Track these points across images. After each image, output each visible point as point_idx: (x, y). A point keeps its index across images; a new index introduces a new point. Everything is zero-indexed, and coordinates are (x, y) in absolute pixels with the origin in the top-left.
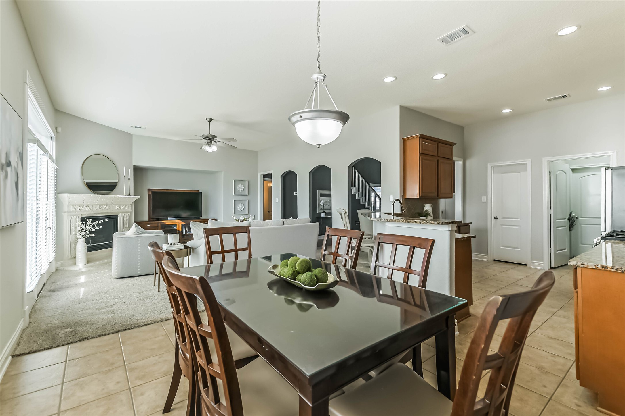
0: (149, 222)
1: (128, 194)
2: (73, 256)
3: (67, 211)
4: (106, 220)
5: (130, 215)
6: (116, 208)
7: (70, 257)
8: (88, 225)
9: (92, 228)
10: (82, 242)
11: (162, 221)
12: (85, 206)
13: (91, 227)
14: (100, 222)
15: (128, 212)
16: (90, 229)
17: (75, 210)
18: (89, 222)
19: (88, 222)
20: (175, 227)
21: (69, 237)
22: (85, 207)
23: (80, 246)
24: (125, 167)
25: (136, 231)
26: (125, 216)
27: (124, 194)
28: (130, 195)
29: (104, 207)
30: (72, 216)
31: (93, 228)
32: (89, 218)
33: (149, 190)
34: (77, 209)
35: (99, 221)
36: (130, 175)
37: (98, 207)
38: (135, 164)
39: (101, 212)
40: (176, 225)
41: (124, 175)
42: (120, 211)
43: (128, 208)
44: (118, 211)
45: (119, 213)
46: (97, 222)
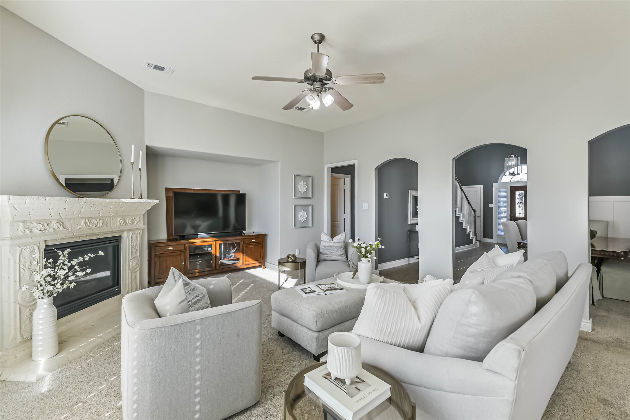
0: (170, 243)
1: (139, 196)
2: (26, 335)
3: (9, 236)
4: (100, 252)
5: (141, 233)
6: (118, 223)
7: (19, 339)
8: (60, 264)
9: (69, 272)
10: (45, 306)
11: (190, 241)
12: (53, 222)
13: (67, 271)
14: (87, 258)
15: (139, 229)
16: (64, 275)
17: (31, 232)
18: (63, 257)
19: (61, 258)
20: (209, 249)
21: (15, 294)
22: (53, 224)
23: (41, 317)
24: (133, 146)
25: (185, 298)
26: (134, 236)
27: (132, 197)
28: (142, 198)
29: (95, 221)
30: (24, 246)
31: (70, 274)
32: (63, 247)
33: (168, 190)
34: (35, 230)
35: (85, 256)
36: (142, 163)
37: (83, 223)
38: (150, 144)
39: (90, 232)
40: (211, 246)
41: (132, 161)
42: (126, 229)
43: (139, 223)
44: (122, 228)
45: (123, 231)
46: (81, 259)
